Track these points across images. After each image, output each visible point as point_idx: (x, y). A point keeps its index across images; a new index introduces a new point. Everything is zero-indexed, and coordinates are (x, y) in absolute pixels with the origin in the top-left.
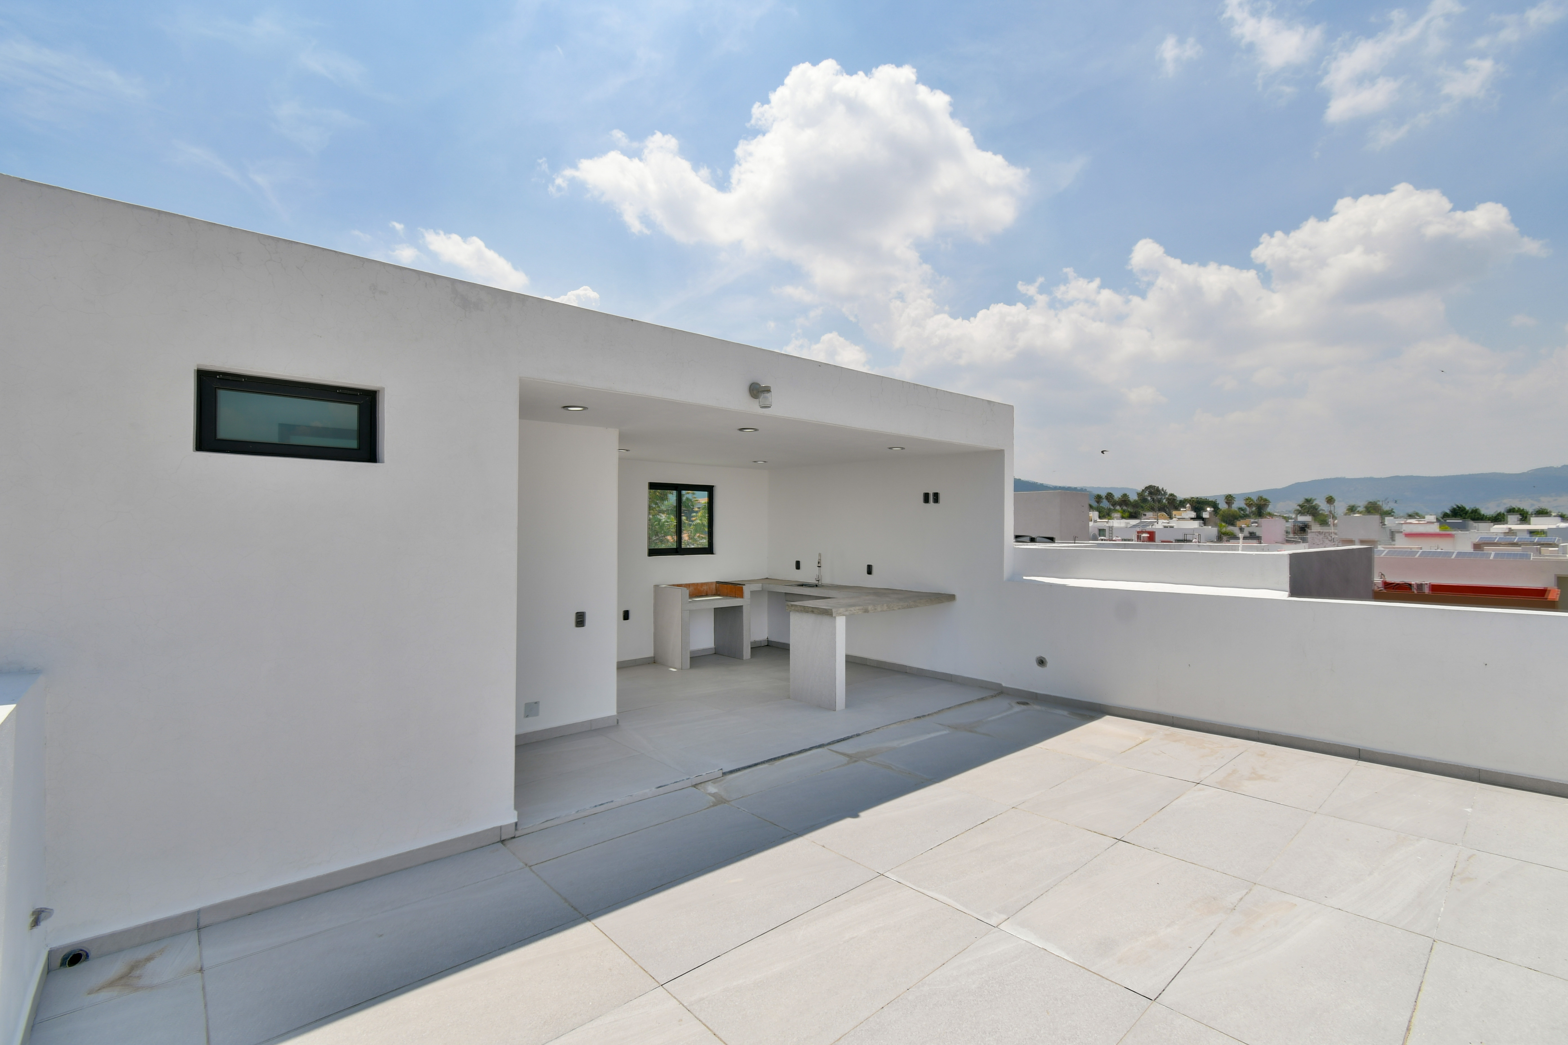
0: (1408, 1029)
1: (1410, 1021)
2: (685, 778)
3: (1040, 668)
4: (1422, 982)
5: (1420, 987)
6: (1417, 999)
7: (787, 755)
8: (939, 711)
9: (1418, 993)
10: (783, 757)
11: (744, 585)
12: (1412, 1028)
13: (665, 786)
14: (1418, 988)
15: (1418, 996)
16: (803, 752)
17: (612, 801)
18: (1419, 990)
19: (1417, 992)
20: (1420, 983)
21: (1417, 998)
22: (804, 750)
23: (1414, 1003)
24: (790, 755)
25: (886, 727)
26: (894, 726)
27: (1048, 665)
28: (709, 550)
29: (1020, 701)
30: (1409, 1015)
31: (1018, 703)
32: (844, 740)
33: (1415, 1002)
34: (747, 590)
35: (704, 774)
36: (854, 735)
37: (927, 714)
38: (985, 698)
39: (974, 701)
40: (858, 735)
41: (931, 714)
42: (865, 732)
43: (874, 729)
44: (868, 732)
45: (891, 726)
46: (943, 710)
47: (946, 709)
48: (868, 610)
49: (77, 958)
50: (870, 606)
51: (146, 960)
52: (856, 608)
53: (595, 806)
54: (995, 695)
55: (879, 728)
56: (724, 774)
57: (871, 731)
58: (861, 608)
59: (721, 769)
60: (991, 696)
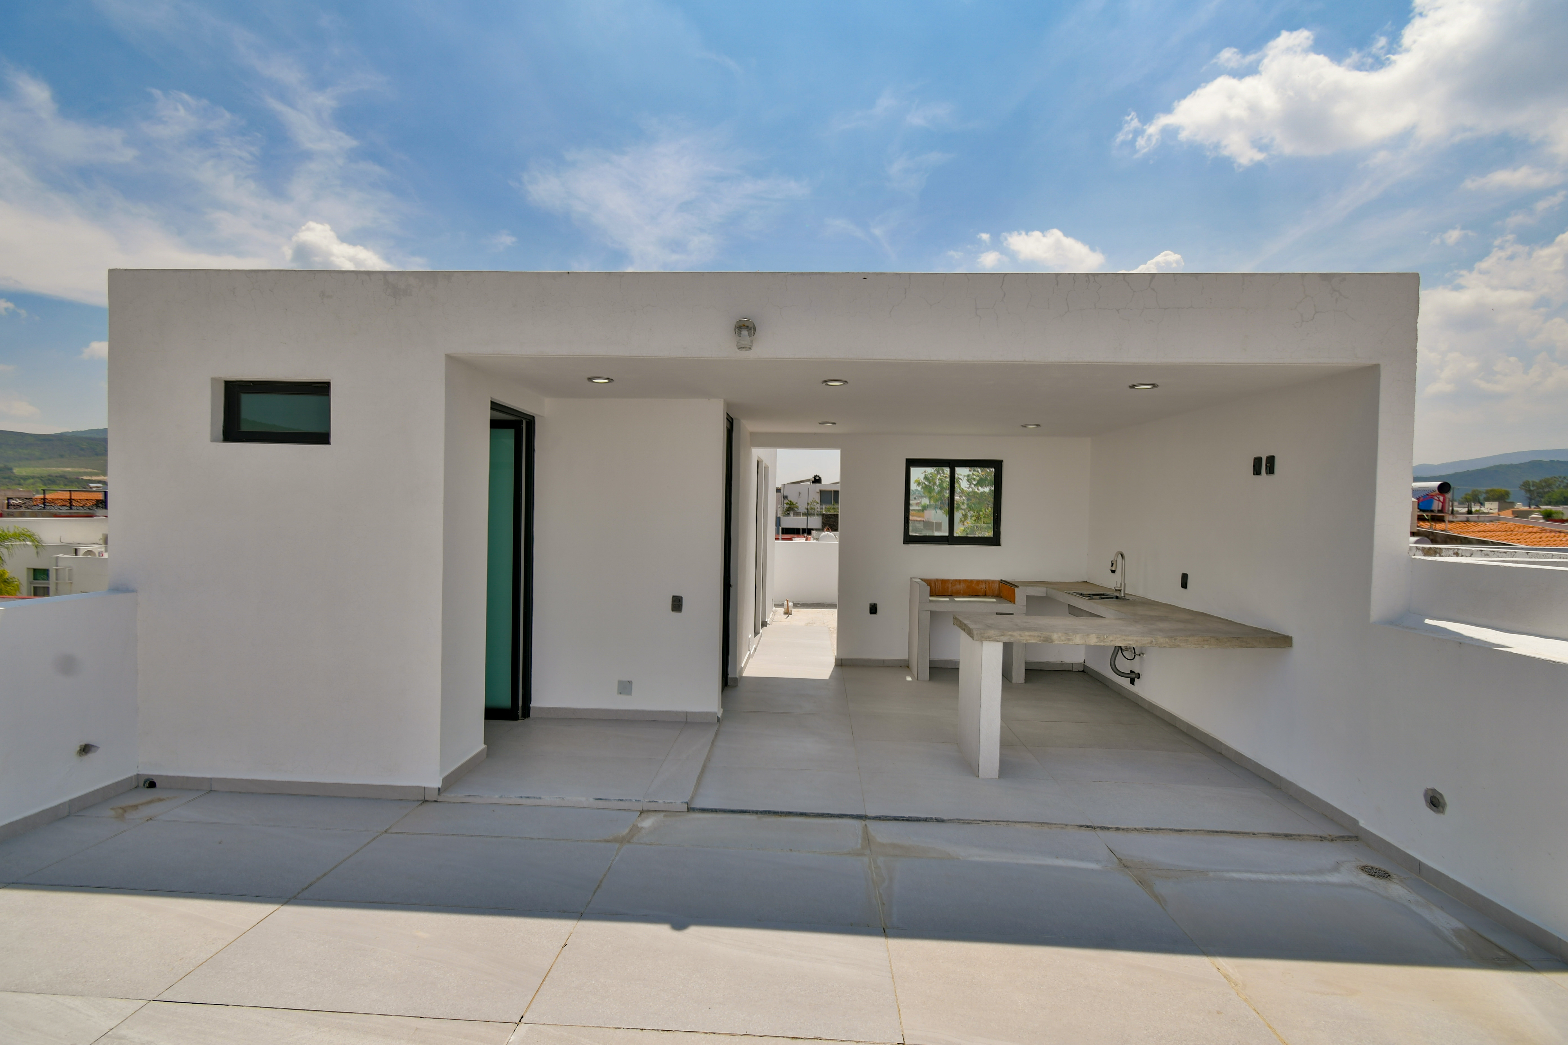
2: (633, 799)
3: (1432, 812)
8: (1147, 829)
10: (789, 814)
11: (1018, 587)
13: (606, 800)
16: (826, 817)
17: (540, 798)
24: (802, 814)
25: (1006, 823)
26: (1028, 826)
27: (1448, 809)
28: (995, 540)
29: (1371, 863)
31: (1364, 869)
32: (908, 819)
34: (1020, 595)
35: (661, 802)
36: (932, 819)
37: (1116, 826)
38: (1317, 836)
39: (1258, 834)
40: (939, 820)
41: (1123, 829)
42: (957, 820)
43: (980, 821)
44: (962, 822)
45: (1018, 826)
46: (1163, 829)
47: (1171, 830)
48: (1051, 639)
49: (152, 784)
50: (1060, 634)
51: (160, 800)
52: (1027, 633)
53: (521, 797)
54: (1334, 837)
55: (992, 821)
56: (690, 810)
57: (969, 822)
58: (1039, 634)
59: (687, 803)
60: (1321, 837)
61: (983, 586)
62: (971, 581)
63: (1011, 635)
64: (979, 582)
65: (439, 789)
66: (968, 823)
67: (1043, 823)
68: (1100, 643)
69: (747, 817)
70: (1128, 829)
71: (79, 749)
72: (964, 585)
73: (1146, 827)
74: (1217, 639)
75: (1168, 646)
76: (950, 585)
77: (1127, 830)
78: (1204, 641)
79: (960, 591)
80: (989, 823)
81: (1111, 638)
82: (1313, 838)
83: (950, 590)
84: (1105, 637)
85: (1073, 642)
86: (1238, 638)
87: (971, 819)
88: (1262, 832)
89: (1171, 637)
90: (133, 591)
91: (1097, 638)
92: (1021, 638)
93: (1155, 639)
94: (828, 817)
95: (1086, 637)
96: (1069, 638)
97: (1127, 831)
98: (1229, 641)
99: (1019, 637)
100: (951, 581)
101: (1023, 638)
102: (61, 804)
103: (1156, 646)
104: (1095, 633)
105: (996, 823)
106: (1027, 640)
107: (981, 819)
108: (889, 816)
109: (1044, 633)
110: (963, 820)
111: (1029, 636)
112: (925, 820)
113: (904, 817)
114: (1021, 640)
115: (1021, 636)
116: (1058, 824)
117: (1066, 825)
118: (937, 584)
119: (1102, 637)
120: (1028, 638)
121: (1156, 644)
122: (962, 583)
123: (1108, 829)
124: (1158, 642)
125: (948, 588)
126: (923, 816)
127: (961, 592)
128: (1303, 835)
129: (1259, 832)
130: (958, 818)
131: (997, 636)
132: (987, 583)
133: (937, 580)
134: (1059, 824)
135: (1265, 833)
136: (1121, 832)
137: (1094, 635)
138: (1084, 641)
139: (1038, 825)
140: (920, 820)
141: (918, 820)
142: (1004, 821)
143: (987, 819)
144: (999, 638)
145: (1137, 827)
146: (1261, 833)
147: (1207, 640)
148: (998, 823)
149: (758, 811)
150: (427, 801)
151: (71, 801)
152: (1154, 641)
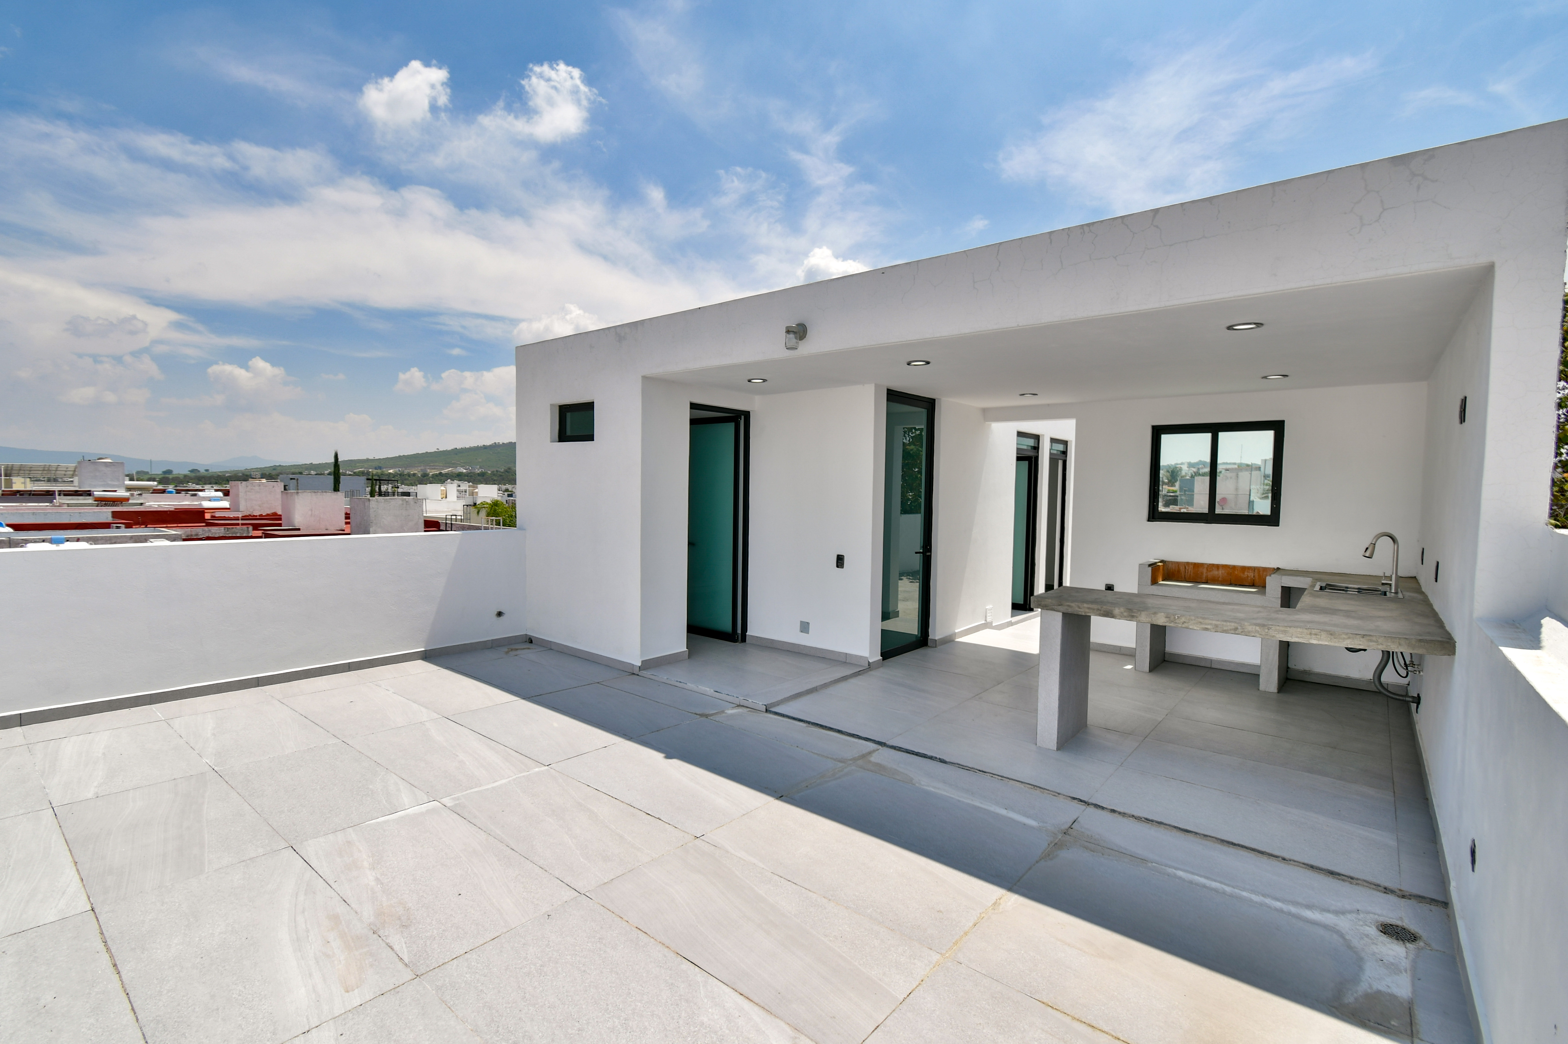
0: (115, 965)
1: (119, 973)
2: (741, 696)
3: (1471, 870)
4: (137, 1020)
5: (135, 1013)
6: (129, 997)
7: (835, 729)
8: (1146, 819)
9: (132, 1006)
10: (831, 729)
12: (112, 969)
13: (720, 693)
14: (136, 1011)
15: (130, 1002)
16: (855, 738)
17: (687, 683)
18: (133, 1009)
19: (134, 1005)
20: (139, 1018)
21: (129, 1000)
22: (858, 735)
23: (128, 991)
24: (839, 731)
25: (1000, 778)
28: (1272, 519)
30: (124, 977)
31: (1387, 925)
33: (128, 994)
34: (1274, 585)
35: (750, 700)
37: (1112, 808)
38: (1380, 886)
39: (1290, 861)
40: (942, 761)
41: (1120, 813)
42: (958, 764)
43: (977, 770)
44: (962, 767)
45: (1011, 782)
46: (1166, 824)
47: (1175, 827)
48: (1112, 614)
49: (531, 641)
50: (1122, 610)
51: (529, 649)
52: (1085, 605)
53: (677, 681)
54: (1408, 894)
55: (988, 773)
56: (767, 711)
57: (968, 768)
58: (1099, 607)
59: (765, 705)
60: (1385, 888)
61: (1251, 574)
62: (1234, 567)
63: (1069, 606)
64: (1244, 569)
65: (640, 667)
66: (967, 770)
67: (1036, 786)
68: (1170, 623)
69: (801, 724)
70: (1125, 814)
71: (496, 613)
72: (1223, 572)
73: (1146, 817)
74: (1331, 634)
75: (1259, 636)
76: (1205, 571)
77: (1123, 814)
78: (1311, 634)
79: (1218, 578)
80: (985, 774)
81: (1183, 619)
82: (1374, 887)
83: (1204, 576)
84: (1177, 618)
85: (1138, 619)
86: (1364, 636)
87: (970, 766)
88: (1296, 859)
89: (1263, 626)
90: (525, 530)
91: (1166, 617)
92: (1080, 610)
93: (1241, 626)
94: (857, 738)
95: (1153, 615)
96: (1133, 614)
97: (1123, 816)
98: (1349, 638)
99: (1077, 609)
100: (1206, 566)
101: (1082, 610)
102: (487, 641)
103: (1243, 633)
104: (1164, 613)
105: (991, 775)
106: (1085, 612)
107: (979, 769)
108: (902, 748)
109: (1105, 607)
110: (963, 766)
111: (1089, 608)
112: (931, 758)
113: (914, 751)
114: (1079, 611)
115: (1080, 608)
116: (1050, 791)
117: (1059, 794)
118: (1187, 568)
119: (1172, 617)
120: (1087, 610)
121: (1242, 632)
122: (1220, 569)
123: (1103, 808)
124: (1246, 630)
125: (1202, 573)
126: (929, 754)
127: (1220, 579)
128: (1358, 879)
129: (1292, 858)
130: (959, 763)
131: (1054, 605)
132: (1256, 571)
133: (1188, 563)
134: (1052, 791)
135: (1300, 863)
136: (1116, 815)
137: (1163, 614)
138: (1150, 620)
139: (1030, 786)
140: (926, 758)
141: (924, 756)
142: (999, 776)
143: (984, 770)
144: (1056, 607)
145: (1136, 814)
146: (1294, 861)
147: (1316, 634)
148: (993, 776)
149: (810, 722)
150: (634, 674)
151: (492, 640)
152: (1239, 627)
